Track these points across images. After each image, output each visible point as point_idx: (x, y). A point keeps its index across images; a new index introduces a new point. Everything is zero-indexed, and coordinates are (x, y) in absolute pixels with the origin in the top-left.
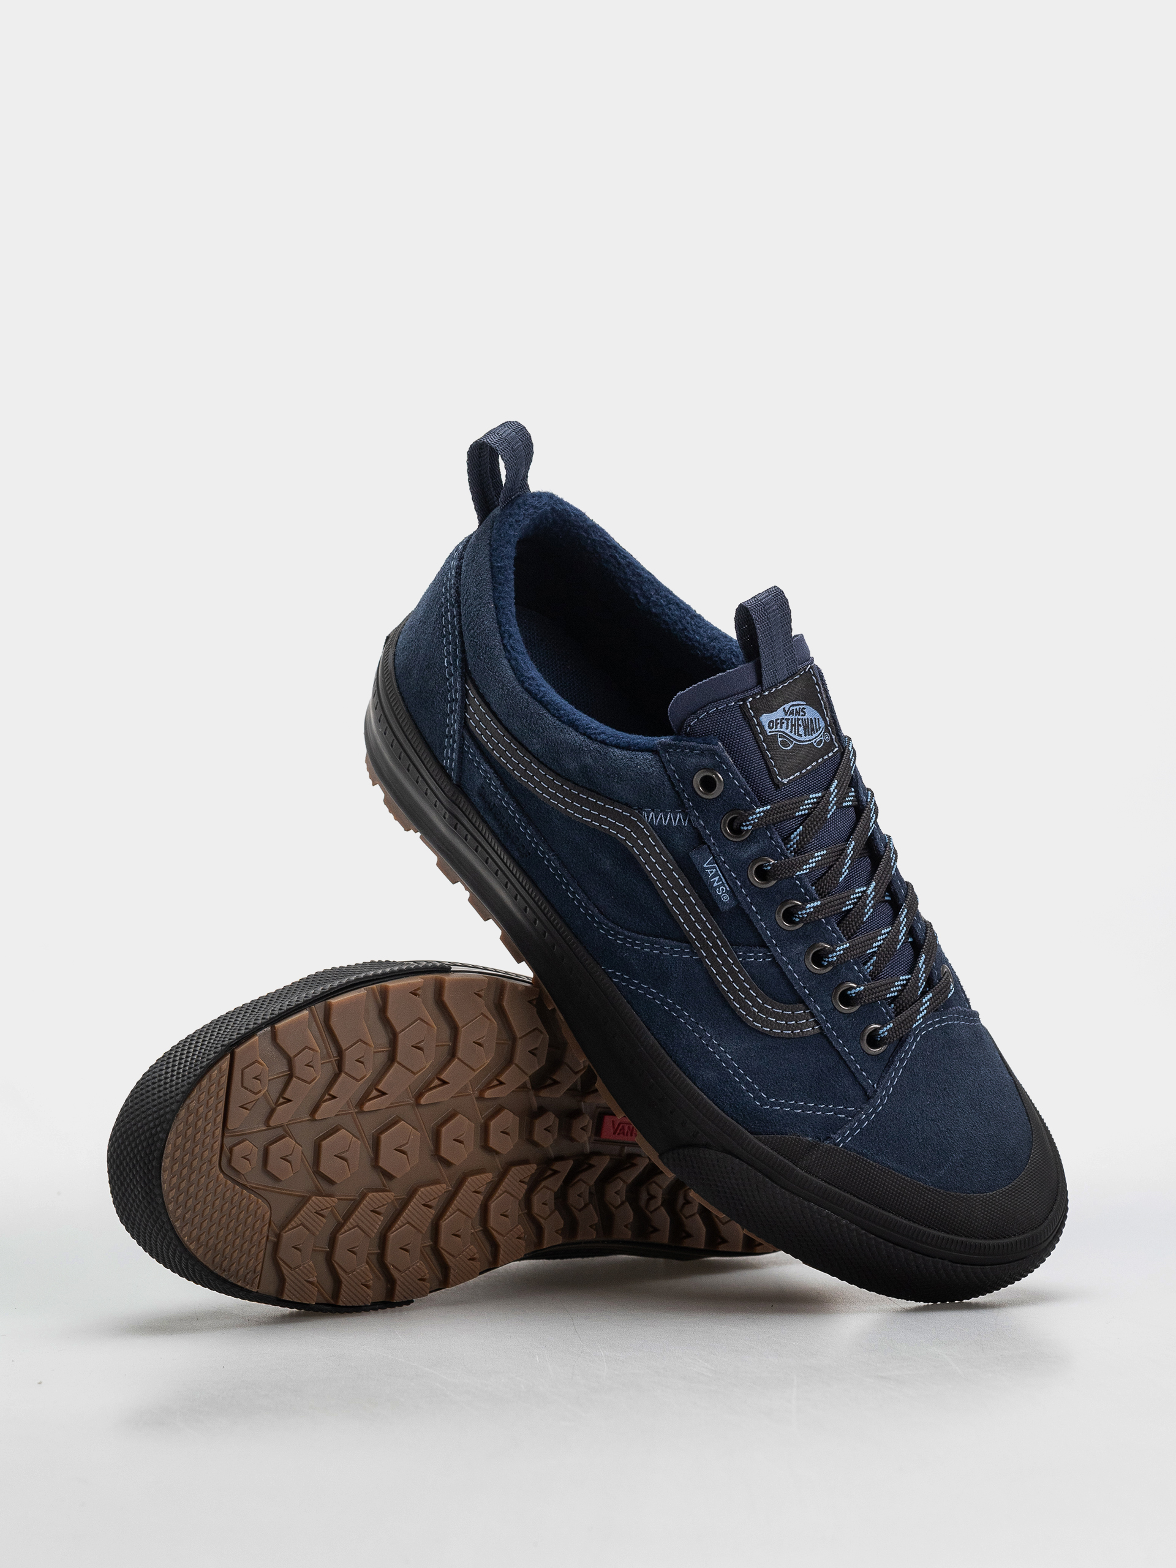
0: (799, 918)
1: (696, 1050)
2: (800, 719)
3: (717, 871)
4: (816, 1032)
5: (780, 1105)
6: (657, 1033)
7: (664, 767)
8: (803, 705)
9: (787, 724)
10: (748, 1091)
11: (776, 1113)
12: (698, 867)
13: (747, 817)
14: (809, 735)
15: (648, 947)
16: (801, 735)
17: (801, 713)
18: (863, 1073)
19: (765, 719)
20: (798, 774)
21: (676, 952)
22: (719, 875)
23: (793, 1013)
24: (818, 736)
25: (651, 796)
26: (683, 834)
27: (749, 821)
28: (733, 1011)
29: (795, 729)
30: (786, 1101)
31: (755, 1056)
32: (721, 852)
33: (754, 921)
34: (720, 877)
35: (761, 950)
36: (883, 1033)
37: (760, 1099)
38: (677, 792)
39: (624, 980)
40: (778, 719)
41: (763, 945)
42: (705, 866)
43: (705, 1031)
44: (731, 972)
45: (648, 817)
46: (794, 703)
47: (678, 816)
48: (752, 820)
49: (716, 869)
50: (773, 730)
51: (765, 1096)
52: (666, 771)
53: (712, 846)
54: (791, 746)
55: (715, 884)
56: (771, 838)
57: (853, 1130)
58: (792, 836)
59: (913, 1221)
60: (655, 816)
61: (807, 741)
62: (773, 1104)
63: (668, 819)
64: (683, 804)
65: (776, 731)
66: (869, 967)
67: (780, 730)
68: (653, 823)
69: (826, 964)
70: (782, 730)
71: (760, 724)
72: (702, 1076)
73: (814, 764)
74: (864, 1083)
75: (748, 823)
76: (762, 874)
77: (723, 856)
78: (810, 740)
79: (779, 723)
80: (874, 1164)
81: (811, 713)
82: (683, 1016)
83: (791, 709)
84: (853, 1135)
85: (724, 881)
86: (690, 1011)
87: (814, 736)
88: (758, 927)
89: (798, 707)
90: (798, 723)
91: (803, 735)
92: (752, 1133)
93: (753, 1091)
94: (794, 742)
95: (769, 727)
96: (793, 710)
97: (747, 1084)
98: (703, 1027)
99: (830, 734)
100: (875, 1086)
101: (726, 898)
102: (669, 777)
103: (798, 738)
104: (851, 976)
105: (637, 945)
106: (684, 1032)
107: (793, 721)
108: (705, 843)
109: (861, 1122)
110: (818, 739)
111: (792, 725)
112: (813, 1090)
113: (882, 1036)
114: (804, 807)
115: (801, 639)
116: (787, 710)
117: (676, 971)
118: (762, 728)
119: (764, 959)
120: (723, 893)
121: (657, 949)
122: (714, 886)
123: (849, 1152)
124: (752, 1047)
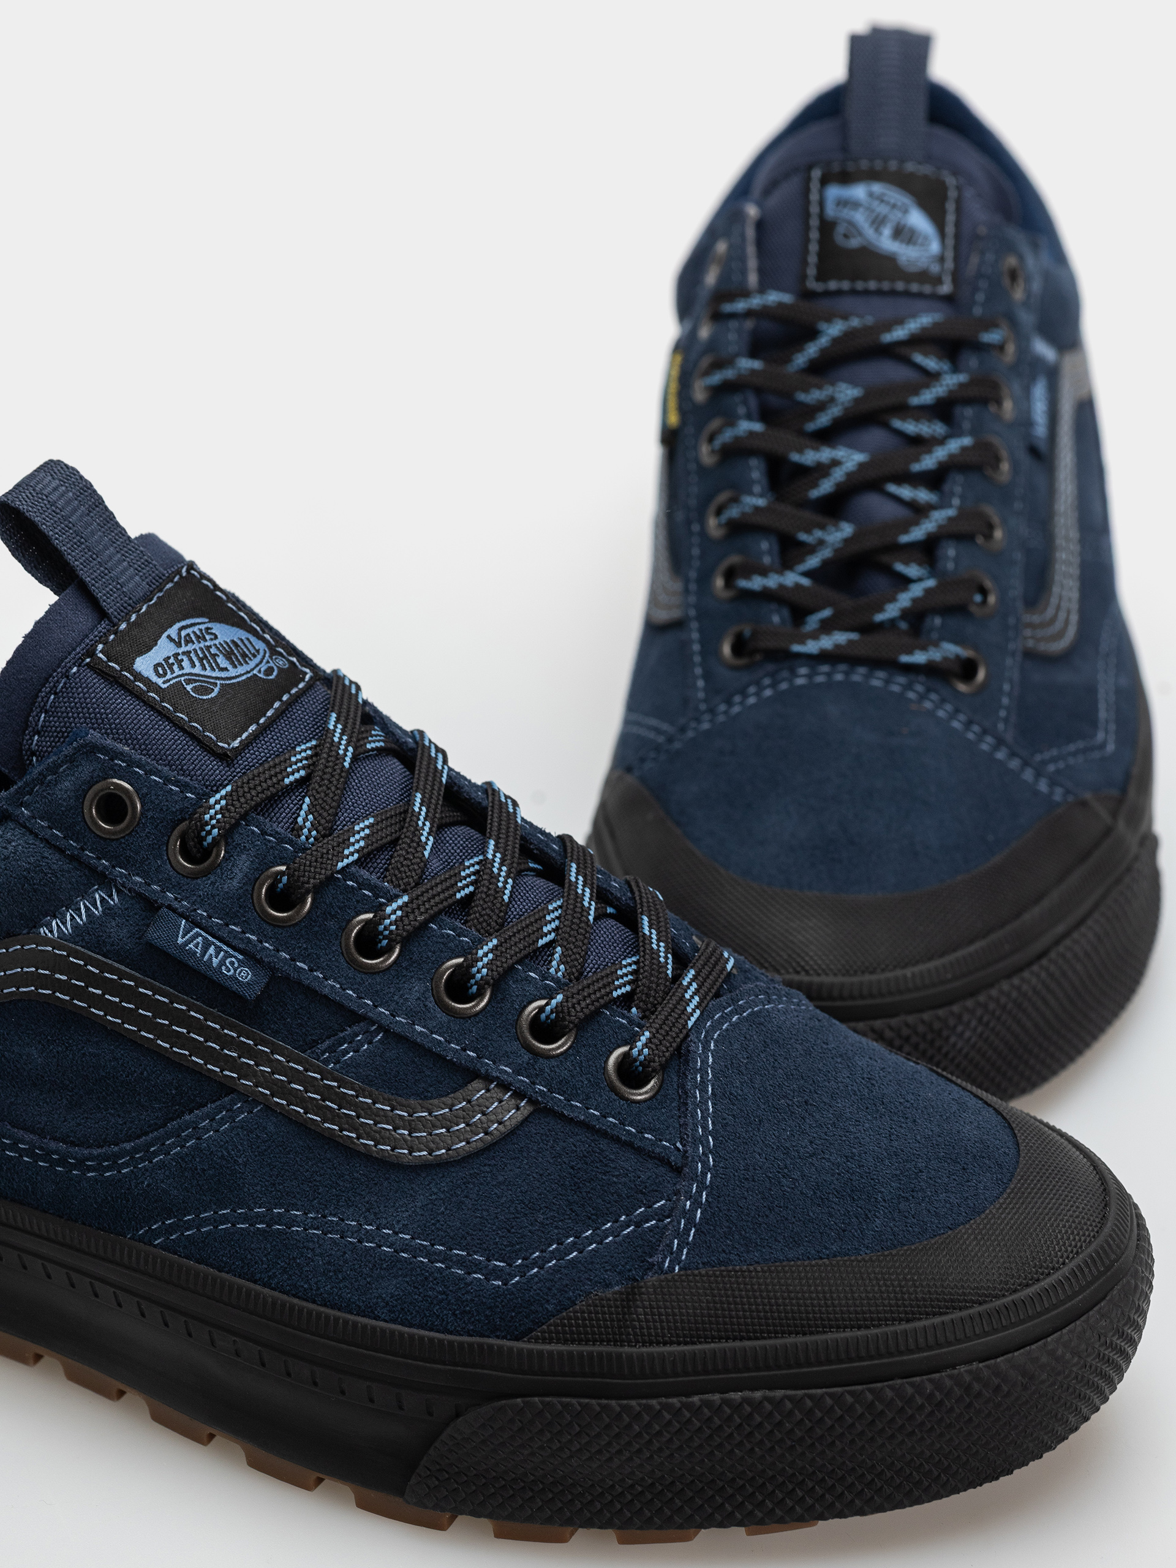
0: (385, 937)
1: (346, 1262)
2: (210, 647)
3: (205, 939)
4: (526, 1112)
5: (534, 1264)
6: (270, 1277)
7: (31, 832)
8: (204, 623)
9: (191, 660)
10: (469, 1274)
11: (536, 1279)
12: (172, 951)
13: (201, 819)
14: (241, 664)
15: (174, 1145)
16: (226, 669)
17: (208, 637)
18: (646, 1135)
19: (144, 665)
20: (253, 727)
21: (223, 1121)
22: (213, 943)
23: (469, 1102)
24: (261, 662)
25: (35, 891)
26: (119, 916)
27: (207, 824)
28: (367, 1157)
29: (209, 662)
30: (542, 1251)
31: (446, 1209)
32: (194, 903)
33: (315, 985)
34: (217, 947)
35: (356, 1028)
36: (640, 1052)
37: (496, 1273)
38: (73, 858)
39: (171, 1229)
40: (169, 658)
41: (354, 1017)
42: (180, 941)
43: (343, 1220)
44: (328, 1093)
45: (51, 932)
46: (183, 623)
47: (97, 896)
48: (211, 818)
49: (202, 936)
50: (169, 676)
51: (502, 1264)
52: (36, 835)
53: (176, 905)
54: (216, 690)
55: (215, 961)
56: (264, 833)
57: (683, 1235)
58: (300, 820)
59: (874, 1326)
60: (61, 922)
61: (243, 675)
62: (523, 1271)
63: (83, 911)
64: (93, 870)
65: (174, 678)
66: (557, 968)
67: (180, 673)
68: (65, 934)
69: (475, 988)
70: (184, 672)
71: (138, 676)
72: (380, 1296)
73: (277, 705)
74: (658, 1150)
75: (208, 828)
76: (282, 898)
77: (201, 908)
78: (248, 672)
79: (173, 664)
80: (752, 1268)
81: (225, 633)
82: (294, 1221)
83: (183, 633)
84: (688, 1244)
85: (225, 948)
86: (299, 1203)
87: (252, 664)
88: (326, 991)
89: (196, 629)
90: (210, 652)
91: (230, 667)
92: (517, 1339)
93: (477, 1267)
94: (218, 682)
95: (159, 676)
96: (188, 635)
97: (461, 1262)
98: (334, 1216)
99: (284, 657)
100: (678, 1145)
101: (245, 975)
102: (47, 841)
103: (223, 674)
104: (531, 988)
105: (156, 1154)
106: (311, 1245)
107: (199, 652)
108: (159, 908)
109: (690, 1216)
110: (263, 667)
111: (201, 660)
112: (575, 1208)
113: (642, 1058)
114: (294, 767)
115: (150, 541)
116: (174, 636)
117: (239, 1151)
118: (147, 681)
119: (370, 1043)
120: (235, 970)
121: (189, 1137)
122: (215, 965)
123: (696, 1272)
124: (434, 1197)
